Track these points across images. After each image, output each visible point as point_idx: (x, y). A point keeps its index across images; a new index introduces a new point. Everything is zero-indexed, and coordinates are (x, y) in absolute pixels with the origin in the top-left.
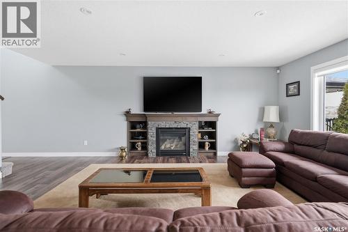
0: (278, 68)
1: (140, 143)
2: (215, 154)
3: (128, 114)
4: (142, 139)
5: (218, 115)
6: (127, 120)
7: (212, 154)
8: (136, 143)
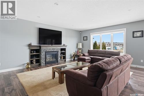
0: (81, 31)
1: (35, 60)
2: (65, 60)
3: (30, 45)
4: (36, 58)
5: (66, 46)
6: (29, 49)
7: (64, 61)
8: (33, 60)
